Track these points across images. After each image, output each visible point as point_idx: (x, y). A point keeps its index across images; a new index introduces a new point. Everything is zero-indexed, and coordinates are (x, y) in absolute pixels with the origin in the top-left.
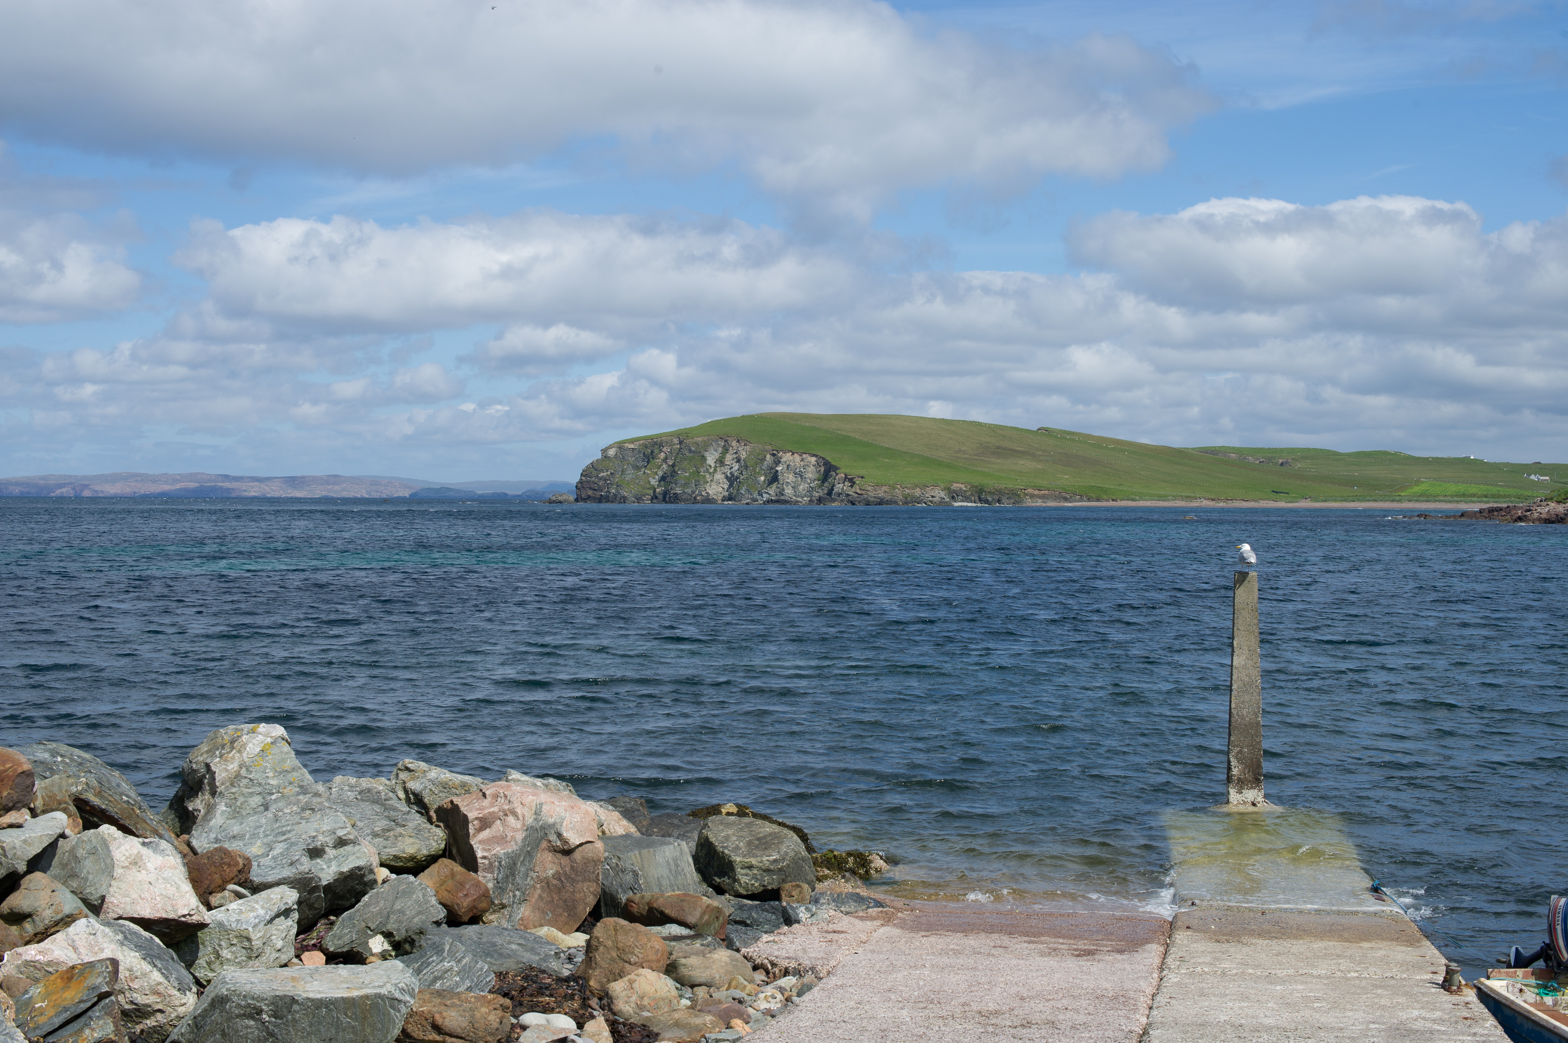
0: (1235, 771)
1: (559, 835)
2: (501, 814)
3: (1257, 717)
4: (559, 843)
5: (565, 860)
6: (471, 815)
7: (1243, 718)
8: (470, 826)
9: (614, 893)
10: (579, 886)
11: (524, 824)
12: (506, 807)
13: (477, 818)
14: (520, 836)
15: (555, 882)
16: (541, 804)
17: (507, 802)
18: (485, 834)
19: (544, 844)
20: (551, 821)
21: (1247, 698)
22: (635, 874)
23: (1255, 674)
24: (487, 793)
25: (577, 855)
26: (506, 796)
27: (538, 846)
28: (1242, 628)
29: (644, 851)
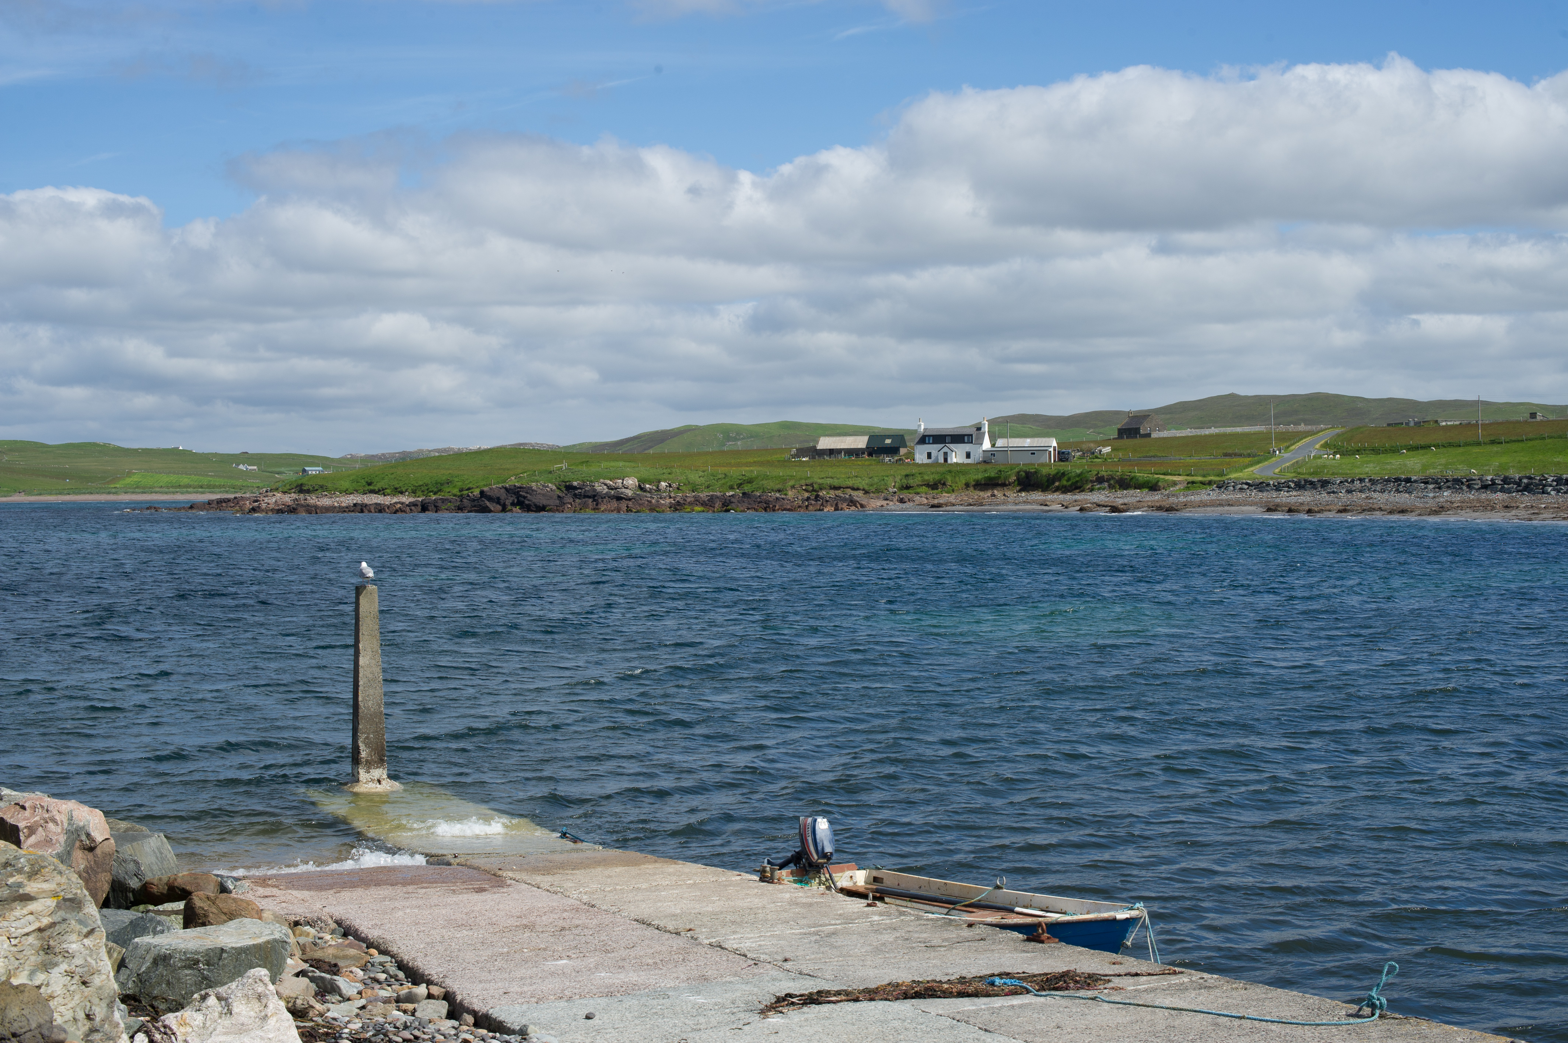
0: (363, 754)
1: (88, 835)
2: (42, 821)
3: (380, 707)
4: (88, 842)
5: (90, 856)
6: (21, 825)
7: (368, 708)
8: (21, 834)
9: (122, 880)
10: (99, 876)
11: (63, 829)
12: (47, 816)
13: (26, 827)
14: (62, 839)
15: (85, 875)
16: (71, 811)
17: (45, 811)
18: (32, 840)
19: (78, 844)
20: (81, 824)
21: (371, 692)
22: (136, 863)
23: (377, 671)
24: (27, 805)
25: (98, 851)
26: (42, 807)
27: (74, 845)
28: (366, 633)
29: (135, 844)
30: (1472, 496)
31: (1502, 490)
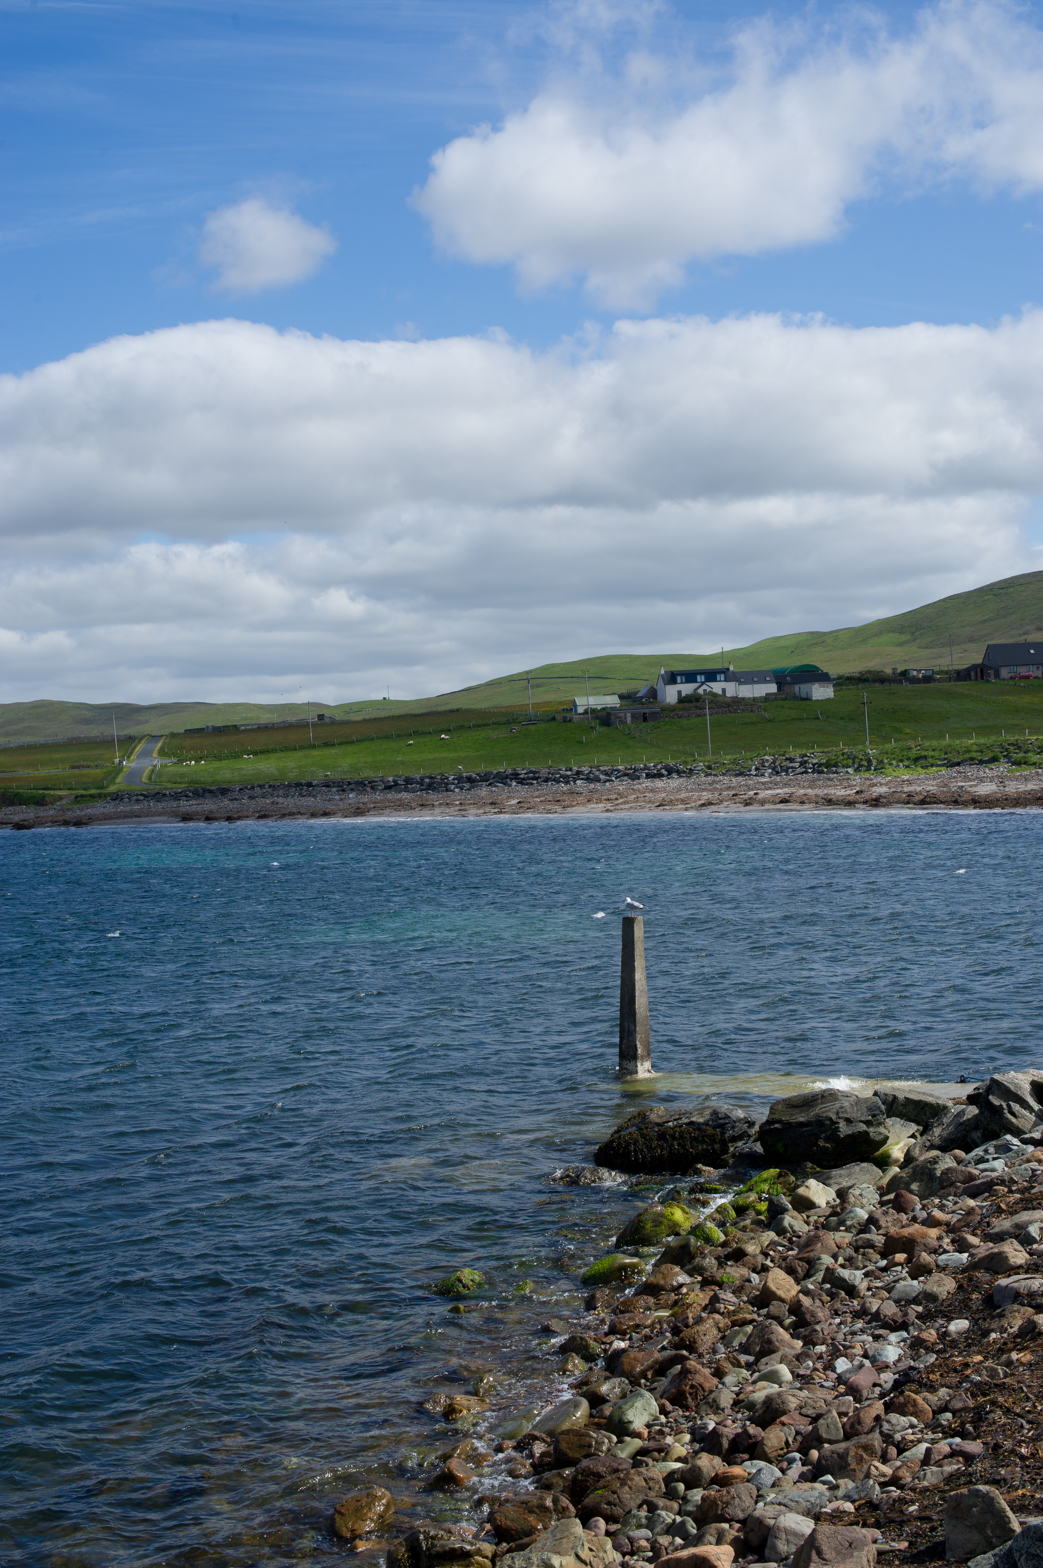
30: (378, 796)
31: (406, 790)
